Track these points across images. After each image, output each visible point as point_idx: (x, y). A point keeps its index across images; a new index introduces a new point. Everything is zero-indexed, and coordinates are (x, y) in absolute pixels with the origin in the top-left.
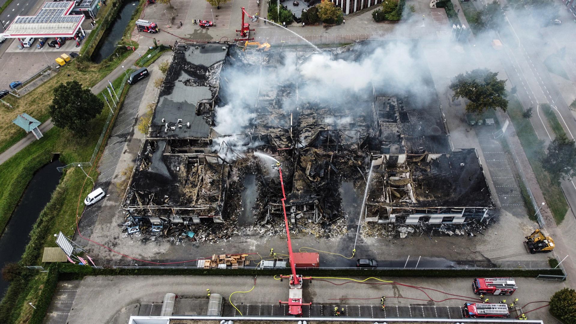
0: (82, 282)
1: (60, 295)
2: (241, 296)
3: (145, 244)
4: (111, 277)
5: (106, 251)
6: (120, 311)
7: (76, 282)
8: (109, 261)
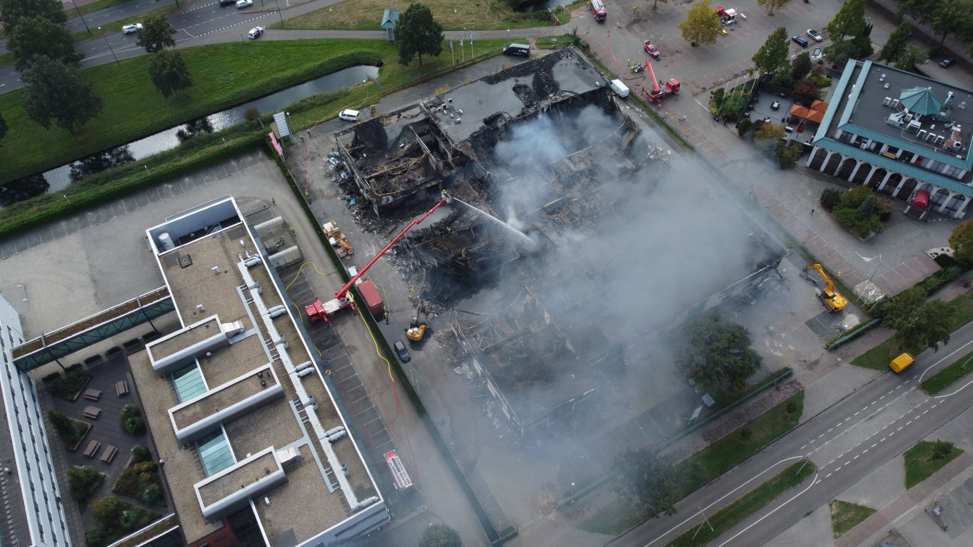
0: (268, 161)
1: (250, 155)
2: (312, 271)
3: (325, 178)
4: (281, 175)
5: (303, 157)
6: (256, 199)
7: (266, 157)
8: (296, 165)
